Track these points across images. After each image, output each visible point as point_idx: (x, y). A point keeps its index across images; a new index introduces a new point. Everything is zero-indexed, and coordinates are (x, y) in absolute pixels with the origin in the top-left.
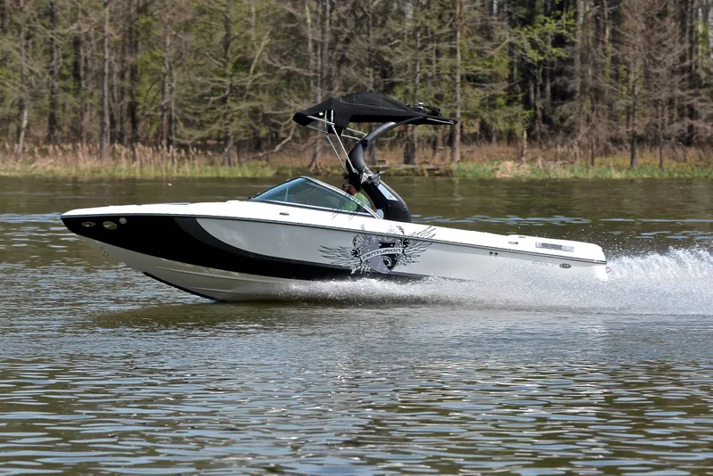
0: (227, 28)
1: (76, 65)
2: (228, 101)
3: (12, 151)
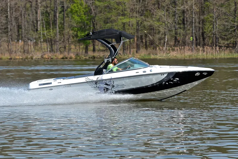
0: (235, 5)
1: (183, 19)
2: (236, 30)
3: (162, 49)
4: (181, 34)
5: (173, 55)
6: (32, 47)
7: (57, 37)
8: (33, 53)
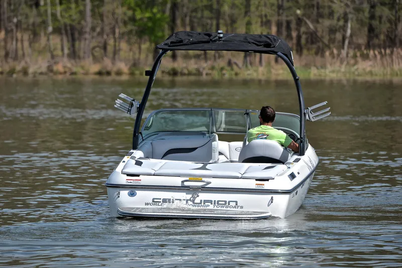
3: (339, 55)
4: (384, 19)
5: (364, 69)
6: (26, 44)
7: (85, 21)
8: (27, 59)
